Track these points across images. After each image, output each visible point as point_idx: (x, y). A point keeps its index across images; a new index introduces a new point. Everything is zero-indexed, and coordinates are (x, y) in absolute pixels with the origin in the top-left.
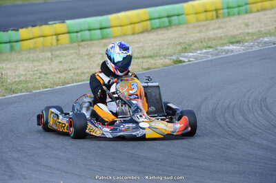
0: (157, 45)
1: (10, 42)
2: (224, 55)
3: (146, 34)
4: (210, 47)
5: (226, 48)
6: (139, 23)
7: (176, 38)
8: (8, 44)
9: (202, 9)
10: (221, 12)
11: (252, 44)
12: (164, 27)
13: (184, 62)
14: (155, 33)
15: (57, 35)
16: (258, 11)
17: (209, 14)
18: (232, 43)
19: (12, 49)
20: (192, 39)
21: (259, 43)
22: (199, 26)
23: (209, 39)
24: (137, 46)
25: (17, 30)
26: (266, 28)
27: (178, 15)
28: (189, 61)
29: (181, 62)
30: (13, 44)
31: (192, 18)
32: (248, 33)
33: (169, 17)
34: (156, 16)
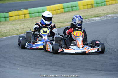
0: (65, 18)
1: (5, 17)
2: (92, 22)
3: (62, 14)
4: (86, 19)
5: (93, 19)
6: (59, 9)
8: (4, 19)
9: (86, 4)
10: (94, 5)
11: (104, 17)
12: (70, 11)
14: (65, 14)
15: (25, 14)
16: (110, 5)
17: (89, 6)
18: (96, 17)
19: (6, 20)
21: (107, 17)
22: (84, 11)
23: (87, 16)
24: (57, 18)
25: (8, 12)
26: (111, 11)
27: (76, 7)
30: (6, 18)
31: (81, 8)
32: (103, 13)
33: (72, 7)
34: (66, 7)
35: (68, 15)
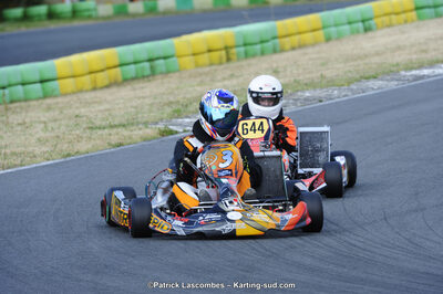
0: (132, 107)
3: (114, 89)
6: (102, 70)
7: (164, 94)
9: (205, 48)
10: (234, 50)
11: (285, 101)
12: (144, 77)
13: (177, 132)
14: (129, 87)
16: (293, 49)
17: (215, 55)
20: (189, 96)
21: (296, 100)
22: (201, 75)
24: (102, 108)
26: (307, 76)
27: (165, 58)
28: (185, 131)
29: (172, 133)
31: (187, 62)
33: (150, 60)
34: (130, 59)
35: (139, 93)
